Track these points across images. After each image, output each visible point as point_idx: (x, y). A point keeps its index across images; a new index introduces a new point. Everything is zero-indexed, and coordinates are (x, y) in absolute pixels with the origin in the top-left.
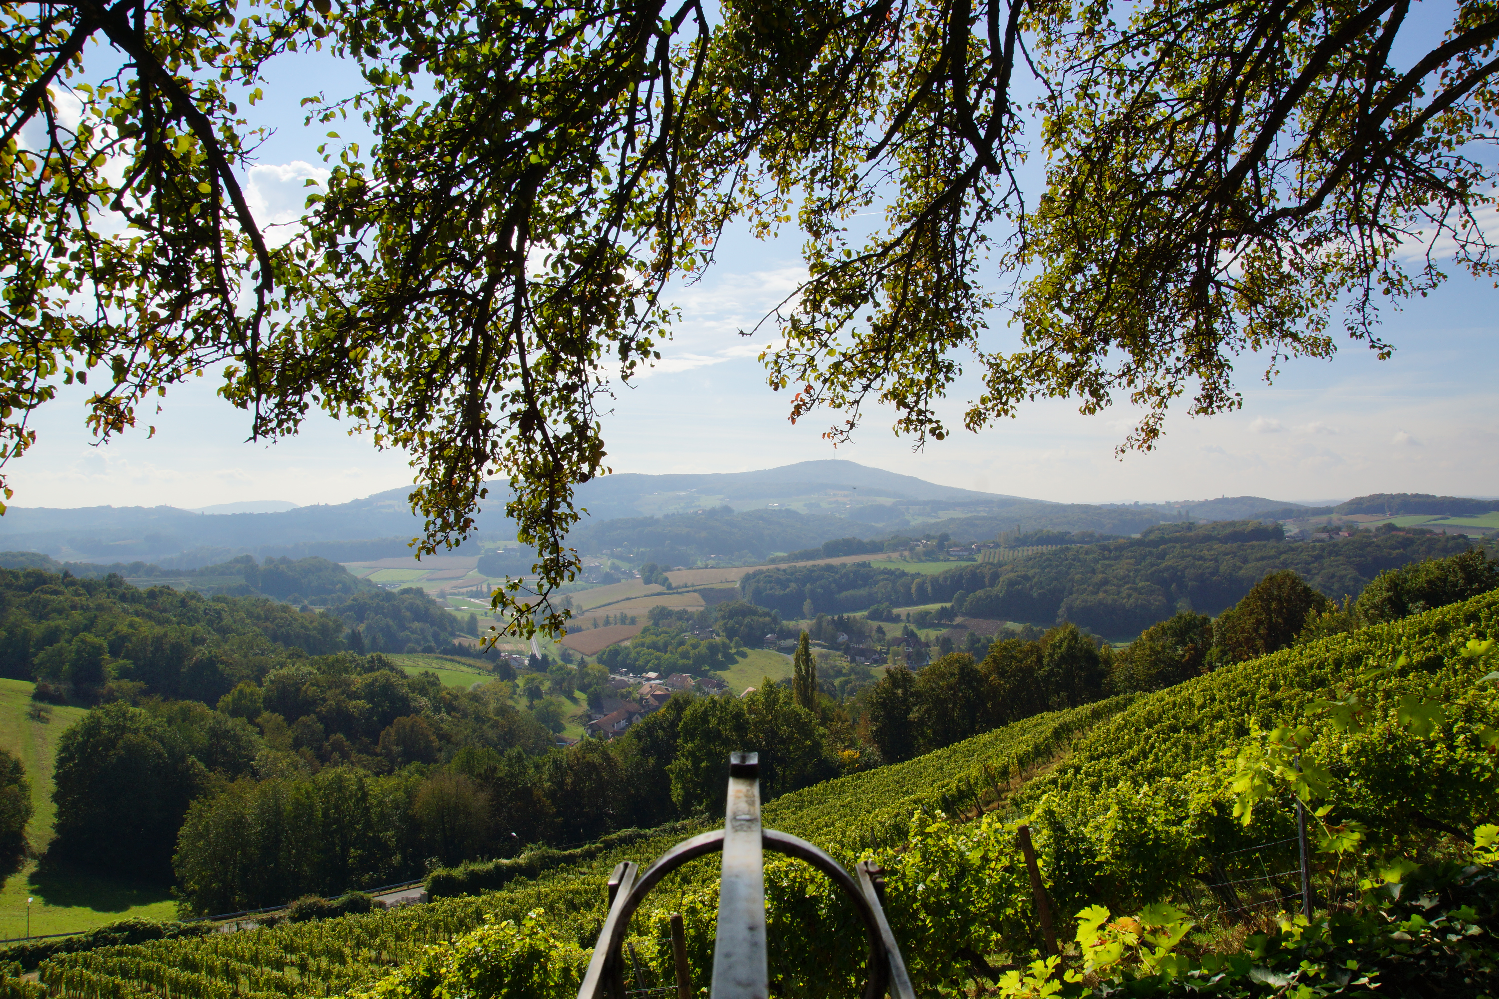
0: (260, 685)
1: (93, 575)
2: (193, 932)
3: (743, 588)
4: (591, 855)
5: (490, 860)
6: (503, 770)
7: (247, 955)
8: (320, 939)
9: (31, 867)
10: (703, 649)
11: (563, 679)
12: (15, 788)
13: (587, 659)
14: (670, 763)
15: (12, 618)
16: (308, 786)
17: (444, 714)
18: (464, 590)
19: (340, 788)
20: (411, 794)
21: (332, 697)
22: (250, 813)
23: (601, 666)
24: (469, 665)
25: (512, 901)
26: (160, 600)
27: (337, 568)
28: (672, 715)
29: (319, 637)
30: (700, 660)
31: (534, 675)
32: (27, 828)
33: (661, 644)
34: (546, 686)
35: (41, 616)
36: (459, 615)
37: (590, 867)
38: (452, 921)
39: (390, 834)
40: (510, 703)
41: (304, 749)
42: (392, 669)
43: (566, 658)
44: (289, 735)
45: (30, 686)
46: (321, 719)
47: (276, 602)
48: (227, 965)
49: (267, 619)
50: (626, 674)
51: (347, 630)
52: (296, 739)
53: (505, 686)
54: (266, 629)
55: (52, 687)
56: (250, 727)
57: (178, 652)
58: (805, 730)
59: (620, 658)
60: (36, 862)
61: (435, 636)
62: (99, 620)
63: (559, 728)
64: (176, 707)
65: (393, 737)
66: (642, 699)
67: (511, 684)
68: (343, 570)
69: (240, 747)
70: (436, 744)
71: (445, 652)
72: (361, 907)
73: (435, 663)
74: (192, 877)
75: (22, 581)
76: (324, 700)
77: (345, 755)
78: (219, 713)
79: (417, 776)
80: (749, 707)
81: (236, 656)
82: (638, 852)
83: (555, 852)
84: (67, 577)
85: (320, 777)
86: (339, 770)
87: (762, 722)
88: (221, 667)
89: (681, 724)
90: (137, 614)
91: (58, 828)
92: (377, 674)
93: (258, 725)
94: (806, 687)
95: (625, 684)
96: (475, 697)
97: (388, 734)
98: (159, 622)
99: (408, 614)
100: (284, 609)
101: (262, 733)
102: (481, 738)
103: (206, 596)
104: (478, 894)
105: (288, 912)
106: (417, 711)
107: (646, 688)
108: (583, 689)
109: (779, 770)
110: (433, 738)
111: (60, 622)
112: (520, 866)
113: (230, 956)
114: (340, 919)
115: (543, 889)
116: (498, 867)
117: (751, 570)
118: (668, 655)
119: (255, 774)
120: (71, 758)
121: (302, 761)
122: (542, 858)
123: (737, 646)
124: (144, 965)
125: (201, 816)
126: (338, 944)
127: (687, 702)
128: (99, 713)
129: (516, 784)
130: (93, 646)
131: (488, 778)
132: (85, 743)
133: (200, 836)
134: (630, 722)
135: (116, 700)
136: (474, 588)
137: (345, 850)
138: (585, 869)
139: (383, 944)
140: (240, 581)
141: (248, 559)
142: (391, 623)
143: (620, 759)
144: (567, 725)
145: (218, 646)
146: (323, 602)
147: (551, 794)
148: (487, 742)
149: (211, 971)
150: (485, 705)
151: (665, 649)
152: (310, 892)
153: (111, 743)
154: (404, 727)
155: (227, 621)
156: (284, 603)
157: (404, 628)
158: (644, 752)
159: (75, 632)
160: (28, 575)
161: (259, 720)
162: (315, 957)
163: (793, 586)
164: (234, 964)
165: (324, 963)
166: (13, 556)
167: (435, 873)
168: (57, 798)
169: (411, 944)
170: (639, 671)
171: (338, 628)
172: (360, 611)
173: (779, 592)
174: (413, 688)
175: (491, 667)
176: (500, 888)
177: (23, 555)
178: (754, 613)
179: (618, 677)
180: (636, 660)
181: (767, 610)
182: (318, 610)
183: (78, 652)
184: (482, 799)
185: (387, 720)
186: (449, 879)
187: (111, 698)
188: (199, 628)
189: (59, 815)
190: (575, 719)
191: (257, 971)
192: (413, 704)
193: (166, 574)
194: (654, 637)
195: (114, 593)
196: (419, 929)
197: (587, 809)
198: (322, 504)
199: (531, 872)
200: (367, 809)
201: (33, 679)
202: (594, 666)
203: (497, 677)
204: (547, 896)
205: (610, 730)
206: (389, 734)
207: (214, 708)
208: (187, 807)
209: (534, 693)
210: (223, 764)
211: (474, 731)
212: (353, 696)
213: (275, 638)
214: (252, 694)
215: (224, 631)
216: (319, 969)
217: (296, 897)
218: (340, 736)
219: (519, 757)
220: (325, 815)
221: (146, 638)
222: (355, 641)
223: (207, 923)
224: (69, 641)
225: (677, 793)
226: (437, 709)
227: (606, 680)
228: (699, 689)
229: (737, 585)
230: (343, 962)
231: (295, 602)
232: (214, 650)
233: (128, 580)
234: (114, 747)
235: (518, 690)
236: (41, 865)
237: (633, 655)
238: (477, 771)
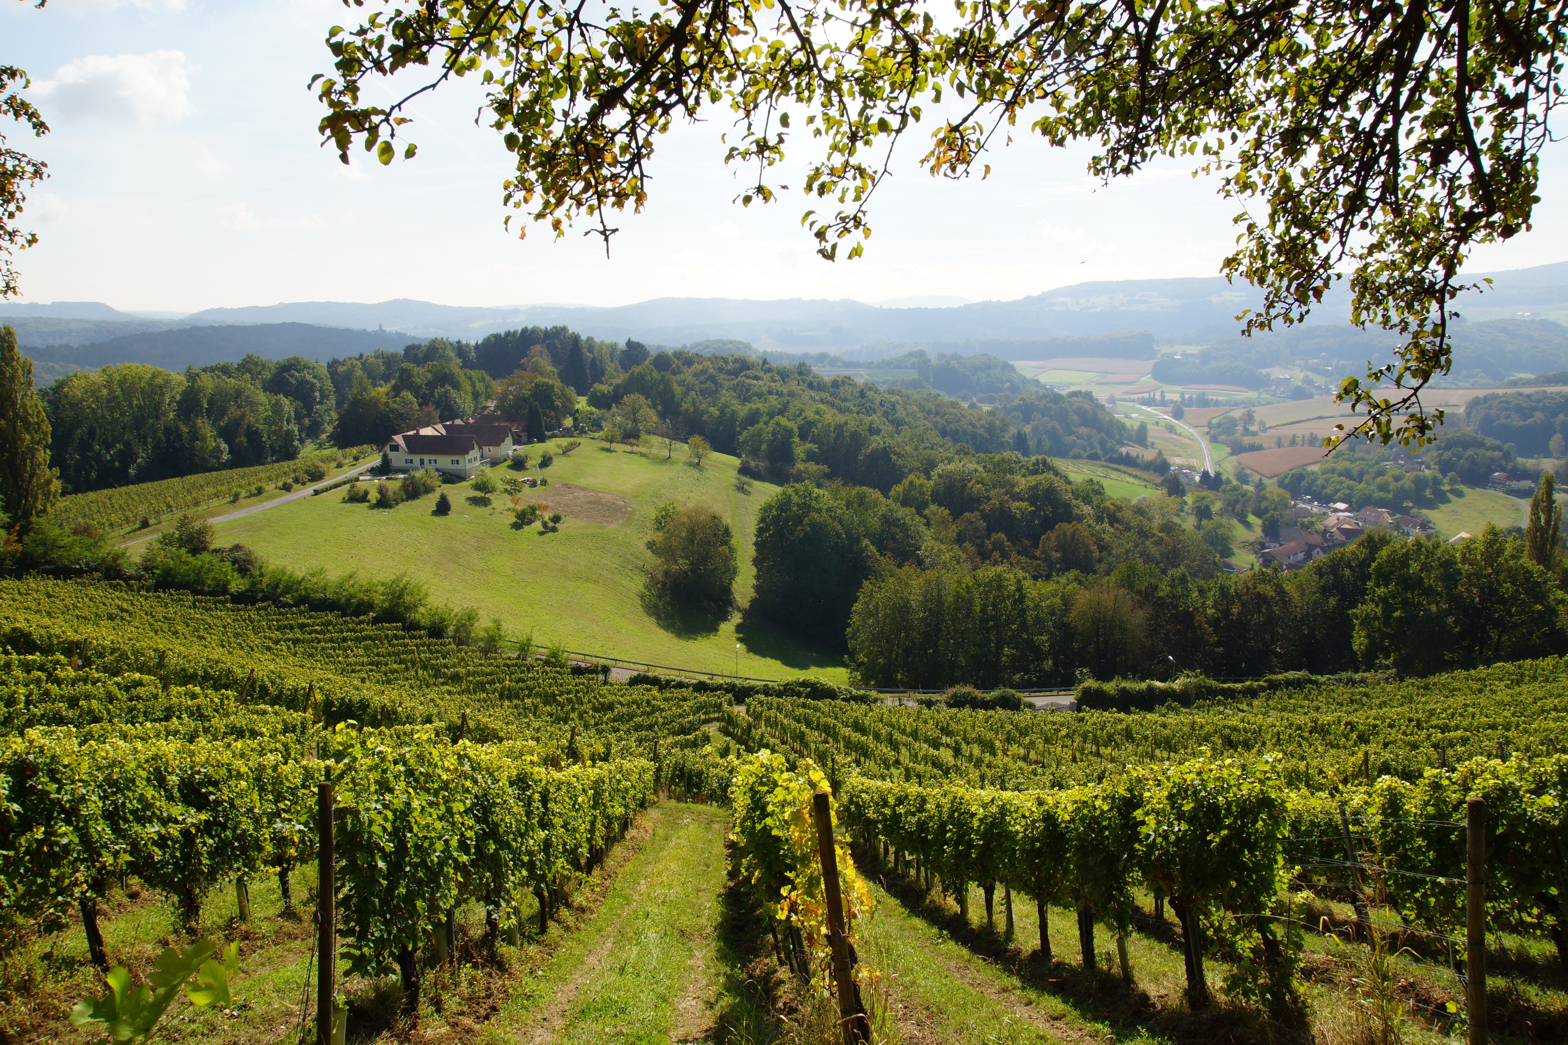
0: (929, 478)
1: (785, 363)
2: (862, 699)
3: (1468, 414)
4: (1253, 693)
5: (1143, 679)
6: (1164, 590)
7: (908, 730)
8: (973, 727)
9: (737, 618)
10: (1407, 481)
11: (1237, 501)
12: (724, 548)
13: (1266, 481)
14: (1355, 607)
15: (723, 400)
16: (968, 580)
17: (1106, 525)
18: (1135, 396)
19: (999, 587)
20: (1067, 602)
21: (996, 497)
22: (915, 599)
23: (1281, 491)
24: (1136, 477)
25: (1164, 726)
26: (842, 389)
27: (1007, 367)
28: (1363, 553)
29: (986, 435)
30: (1402, 495)
31: (1205, 493)
32: (734, 585)
33: (1355, 472)
34: (1217, 507)
35: (745, 400)
36: (1128, 423)
37: (1250, 705)
38: (1103, 735)
39: (1045, 638)
40: (1176, 520)
41: (966, 544)
42: (1056, 473)
43: (1242, 478)
44: (953, 530)
45: (736, 461)
46: (984, 517)
47: (946, 398)
48: (891, 735)
49: (937, 414)
50: (1310, 502)
51: (1013, 431)
52: (959, 534)
53: (1172, 502)
54: (936, 424)
55: (753, 464)
56: (918, 518)
57: (857, 441)
58: (1536, 591)
59: (1304, 483)
60: (740, 615)
61: (1102, 443)
62: (791, 406)
63: (1227, 552)
64: (854, 492)
65: (1053, 543)
66: (1325, 531)
67: (1178, 500)
68: (1012, 368)
69: (908, 536)
70: (1096, 554)
71: (1111, 460)
72: (1013, 705)
73: (1100, 471)
74: (861, 651)
75: (730, 366)
76: (989, 499)
77: (1005, 555)
78: (890, 501)
79: (1075, 584)
80: (1464, 555)
81: (907, 448)
82: (1306, 698)
83: (1213, 683)
84: (765, 365)
85: (980, 573)
86: (999, 569)
87: (1478, 575)
88: (894, 457)
89: (1374, 565)
90: (822, 401)
91: (757, 589)
92: (1041, 477)
93: (925, 517)
94: (1544, 540)
95: (1308, 513)
96: (1139, 511)
97: (1048, 539)
98: (841, 411)
99: (1075, 418)
100: (954, 405)
101: (928, 525)
102: (1142, 554)
103: (883, 388)
104: (1128, 712)
105: (944, 697)
106: (1080, 519)
107: (1332, 520)
108: (1258, 514)
109: (1494, 634)
110: (1094, 548)
111: (760, 405)
112: (1174, 691)
113: (893, 727)
114: (991, 712)
115: (1199, 720)
116: (1150, 689)
117: (1481, 393)
118: (1363, 485)
119: (920, 563)
120: (767, 529)
121: (964, 556)
122: (1198, 687)
123: (1452, 482)
124: (823, 720)
125: (871, 596)
126: (990, 735)
127: (1384, 541)
128: (790, 491)
129: (1176, 607)
130: (786, 429)
131: (1148, 596)
132: (779, 516)
133: (871, 614)
134: (1309, 556)
135: (803, 480)
136: (1146, 395)
137: (999, 648)
138: (1244, 707)
139: (1032, 743)
140: (912, 375)
141: (921, 354)
142: (1057, 426)
143: (1295, 595)
144: (1236, 551)
145: (892, 437)
146: (991, 401)
147: (1214, 622)
148: (1148, 559)
149: (877, 737)
150: (1150, 520)
151: (1360, 478)
152: (965, 682)
153: (799, 520)
154: (1065, 534)
155: (901, 414)
156: (953, 399)
157: (1070, 432)
158: (1325, 591)
159: (771, 415)
160: (735, 361)
161: (926, 512)
162: (968, 743)
163: (1538, 416)
164: (897, 735)
165: (976, 750)
166: (724, 343)
167: (1086, 684)
168: (757, 562)
169: (1059, 749)
170: (1325, 500)
171: (1005, 428)
172: (1027, 412)
173: (1516, 421)
174: (1076, 495)
175: (1159, 480)
176: (1151, 710)
177: (731, 342)
178: (1480, 445)
179: (1301, 505)
180: (1324, 487)
181: (1497, 442)
182: (986, 408)
183: (774, 434)
184: (1139, 617)
185: (1048, 525)
186: (1100, 693)
187: (799, 478)
188: (876, 419)
189: (757, 577)
190: (1248, 545)
191: (917, 745)
192: (1076, 511)
193: (847, 365)
194: (1347, 464)
195: (804, 381)
196: (1067, 735)
197: (1252, 644)
198: (994, 300)
199: (1185, 699)
200: (1024, 611)
201: (738, 456)
202: (1273, 489)
203: (1165, 491)
204: (1202, 727)
205: (1285, 562)
206: (1050, 539)
207: (887, 496)
208: (860, 586)
209: (1203, 512)
210: (892, 551)
211: (1137, 546)
212: (1016, 497)
213: (944, 434)
214: (921, 486)
215: (898, 423)
216: (971, 755)
217: (952, 685)
218: (1001, 535)
219: (1183, 579)
220: (983, 610)
221: (829, 425)
222: (1021, 442)
223: (874, 694)
224: (766, 423)
225: (1359, 641)
226: (1099, 519)
227: (1286, 506)
228: (1397, 527)
229: (1461, 411)
230: (994, 754)
231: (964, 399)
232: (889, 441)
233: (815, 369)
234: (801, 522)
235: (1186, 508)
236: (744, 618)
237: (1319, 482)
238: (1137, 587)
